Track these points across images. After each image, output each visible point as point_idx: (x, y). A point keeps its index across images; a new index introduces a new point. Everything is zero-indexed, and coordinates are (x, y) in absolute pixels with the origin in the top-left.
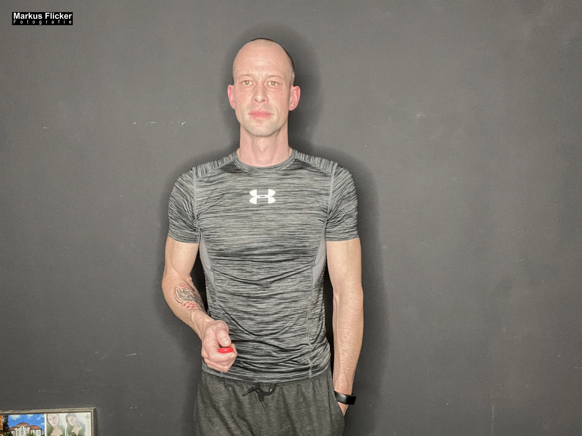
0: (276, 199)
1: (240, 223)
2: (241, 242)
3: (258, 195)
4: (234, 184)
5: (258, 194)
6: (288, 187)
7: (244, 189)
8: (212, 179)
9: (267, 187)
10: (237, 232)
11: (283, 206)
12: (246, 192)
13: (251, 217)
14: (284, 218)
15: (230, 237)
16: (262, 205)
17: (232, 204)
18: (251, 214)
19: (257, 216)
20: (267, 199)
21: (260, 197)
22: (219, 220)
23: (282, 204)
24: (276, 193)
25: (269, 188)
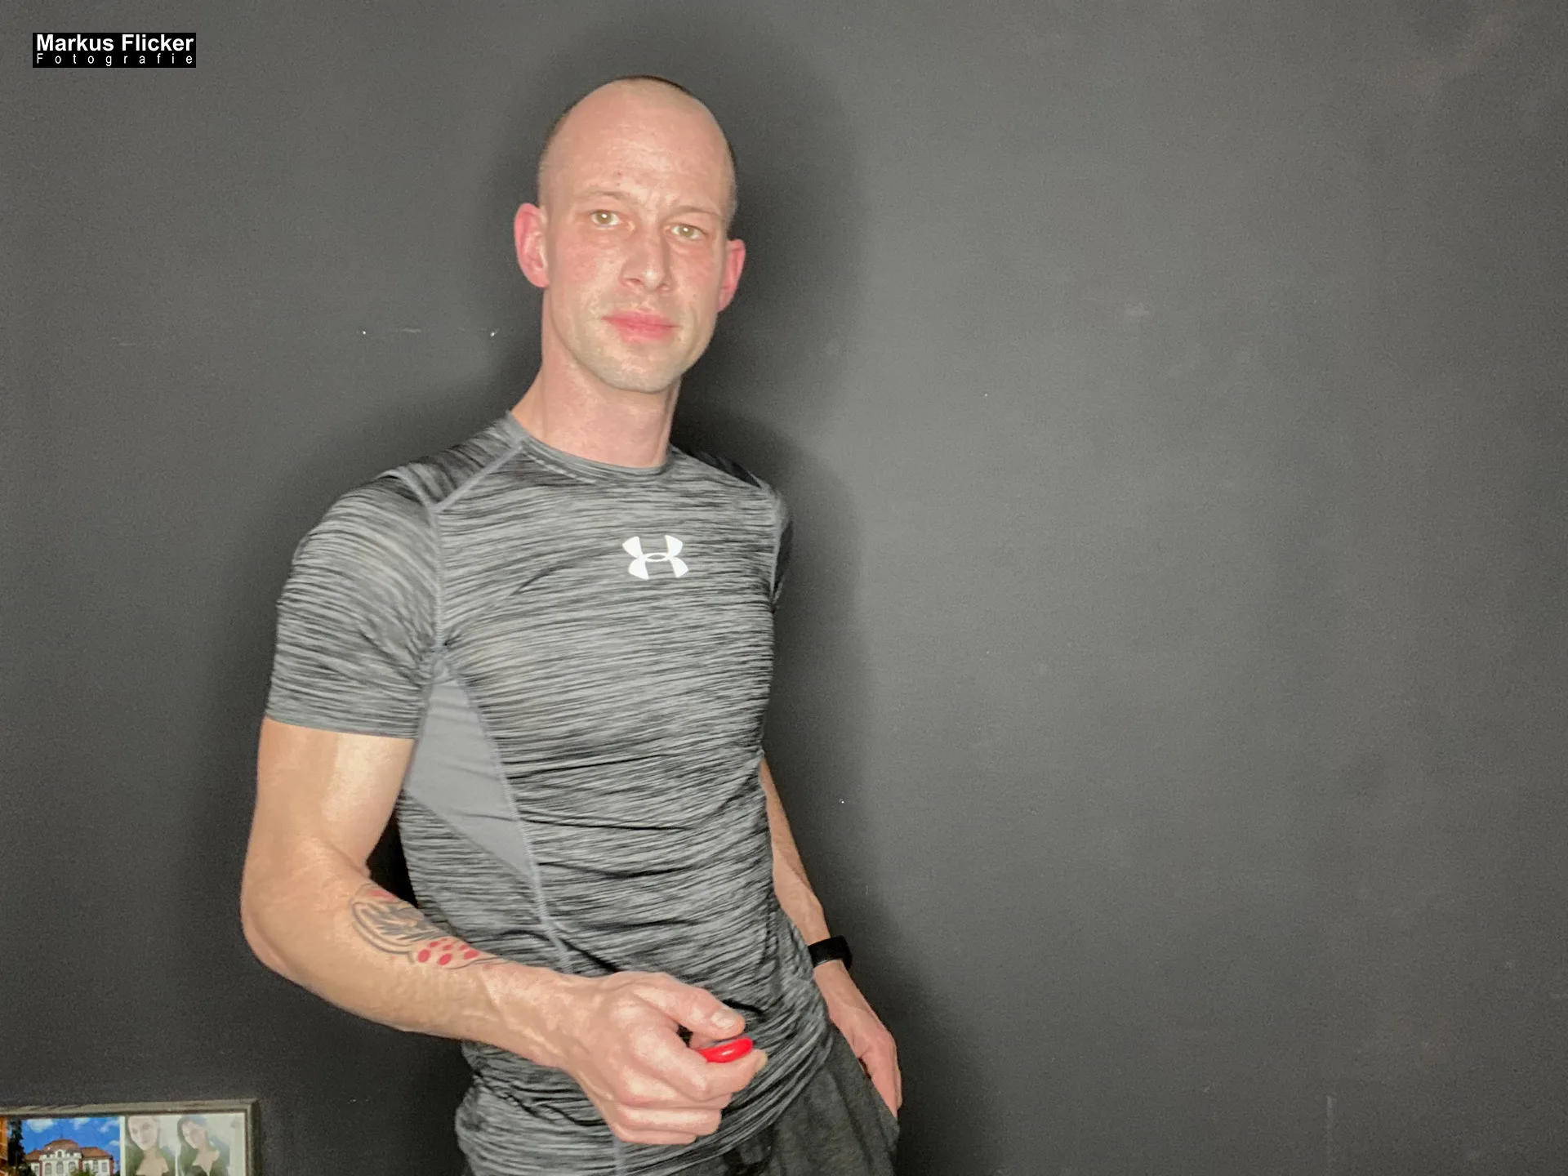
0: (688, 564)
1: (623, 638)
2: (637, 699)
3: (644, 553)
4: (565, 521)
5: (646, 549)
6: (703, 530)
7: (601, 537)
8: (481, 505)
9: (661, 529)
10: (618, 667)
11: (708, 583)
12: (611, 544)
13: (646, 620)
14: (718, 618)
15: (600, 685)
16: (662, 583)
17: (580, 582)
18: (642, 609)
19: (659, 615)
20: (668, 563)
21: (652, 558)
22: (554, 637)
23: (704, 578)
24: (684, 547)
25: (665, 533)
